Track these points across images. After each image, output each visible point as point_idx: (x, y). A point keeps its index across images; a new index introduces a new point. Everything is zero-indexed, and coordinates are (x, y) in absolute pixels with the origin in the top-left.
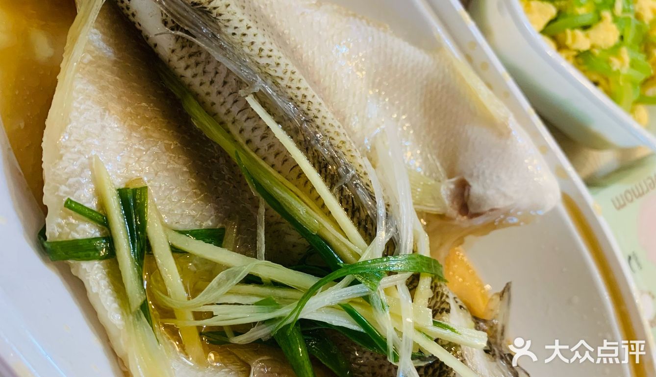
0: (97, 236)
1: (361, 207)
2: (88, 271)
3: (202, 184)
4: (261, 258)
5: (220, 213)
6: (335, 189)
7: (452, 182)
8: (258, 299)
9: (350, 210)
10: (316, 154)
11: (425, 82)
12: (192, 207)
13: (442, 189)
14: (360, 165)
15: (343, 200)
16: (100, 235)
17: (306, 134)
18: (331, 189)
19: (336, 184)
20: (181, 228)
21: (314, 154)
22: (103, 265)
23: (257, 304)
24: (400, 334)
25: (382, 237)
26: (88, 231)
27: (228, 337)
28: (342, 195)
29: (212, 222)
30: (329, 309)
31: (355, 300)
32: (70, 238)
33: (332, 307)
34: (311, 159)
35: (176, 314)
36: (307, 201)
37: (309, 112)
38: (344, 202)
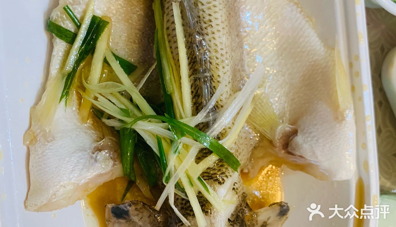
0: (72, 31)
1: (201, 95)
2: (58, 43)
3: (141, 40)
4: (137, 89)
5: (141, 59)
6: (192, 77)
7: (290, 127)
8: (123, 107)
9: (194, 93)
10: (193, 53)
11: (313, 63)
12: (128, 47)
13: (280, 127)
14: (219, 76)
15: (193, 86)
16: (74, 31)
17: (193, 39)
18: (190, 76)
19: (194, 75)
20: (116, 54)
21: (191, 52)
22: (66, 45)
23: (121, 109)
24: (176, 169)
25: (200, 118)
26: (69, 26)
27: (103, 117)
28: (194, 83)
29: (134, 60)
30: (151, 135)
31: (165, 138)
32: (59, 24)
33: (153, 135)
34: (188, 54)
35: (86, 91)
36: (175, 75)
37: (204, 29)
38: (193, 87)
